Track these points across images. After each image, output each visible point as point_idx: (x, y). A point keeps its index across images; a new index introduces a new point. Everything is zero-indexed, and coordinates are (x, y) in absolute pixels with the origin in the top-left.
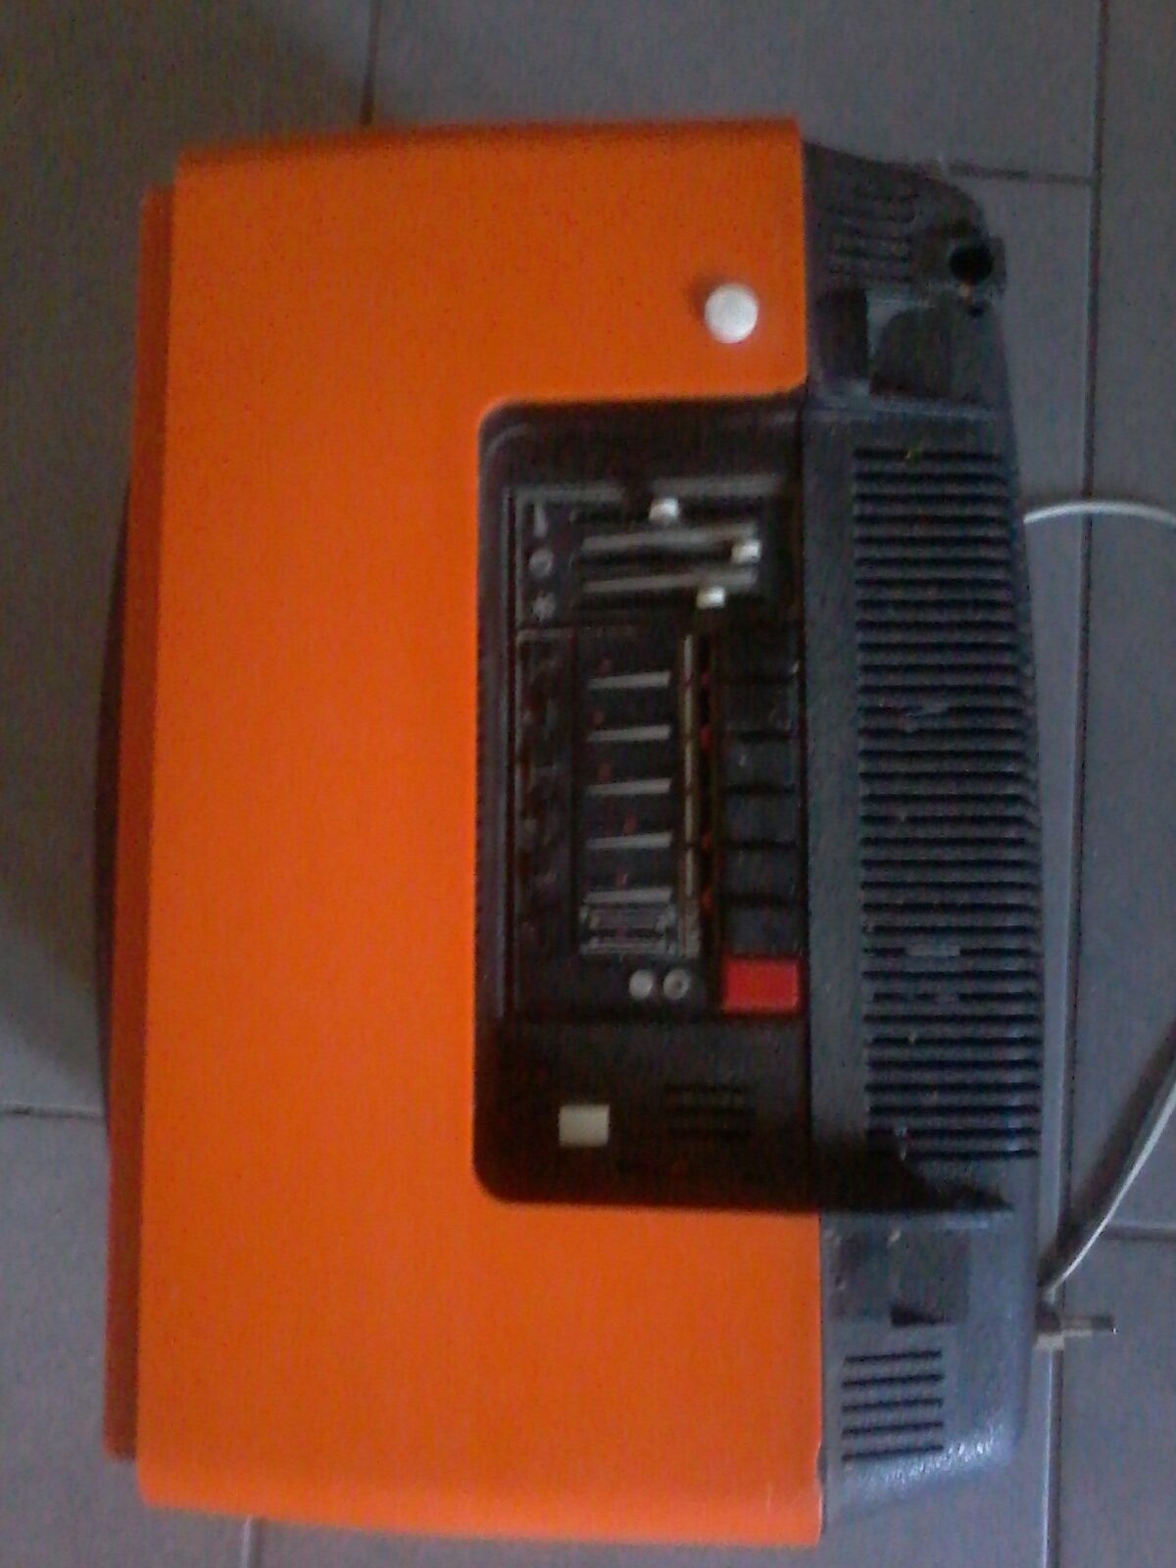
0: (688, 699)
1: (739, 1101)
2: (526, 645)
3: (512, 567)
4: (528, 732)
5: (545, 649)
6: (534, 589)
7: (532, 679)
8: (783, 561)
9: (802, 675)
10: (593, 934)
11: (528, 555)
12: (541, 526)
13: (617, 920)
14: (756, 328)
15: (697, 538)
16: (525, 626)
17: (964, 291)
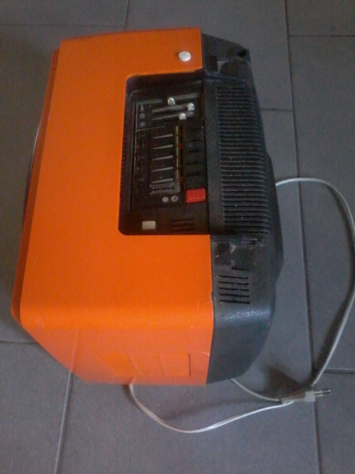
0: (177, 138)
1: (191, 222)
2: (138, 132)
3: (135, 117)
4: (137, 150)
5: (142, 133)
6: (140, 121)
7: (139, 138)
8: (199, 109)
9: (204, 129)
10: (153, 190)
11: (139, 115)
12: (142, 109)
13: (159, 186)
14: (191, 59)
15: (180, 107)
16: (138, 128)
17: (240, 59)
